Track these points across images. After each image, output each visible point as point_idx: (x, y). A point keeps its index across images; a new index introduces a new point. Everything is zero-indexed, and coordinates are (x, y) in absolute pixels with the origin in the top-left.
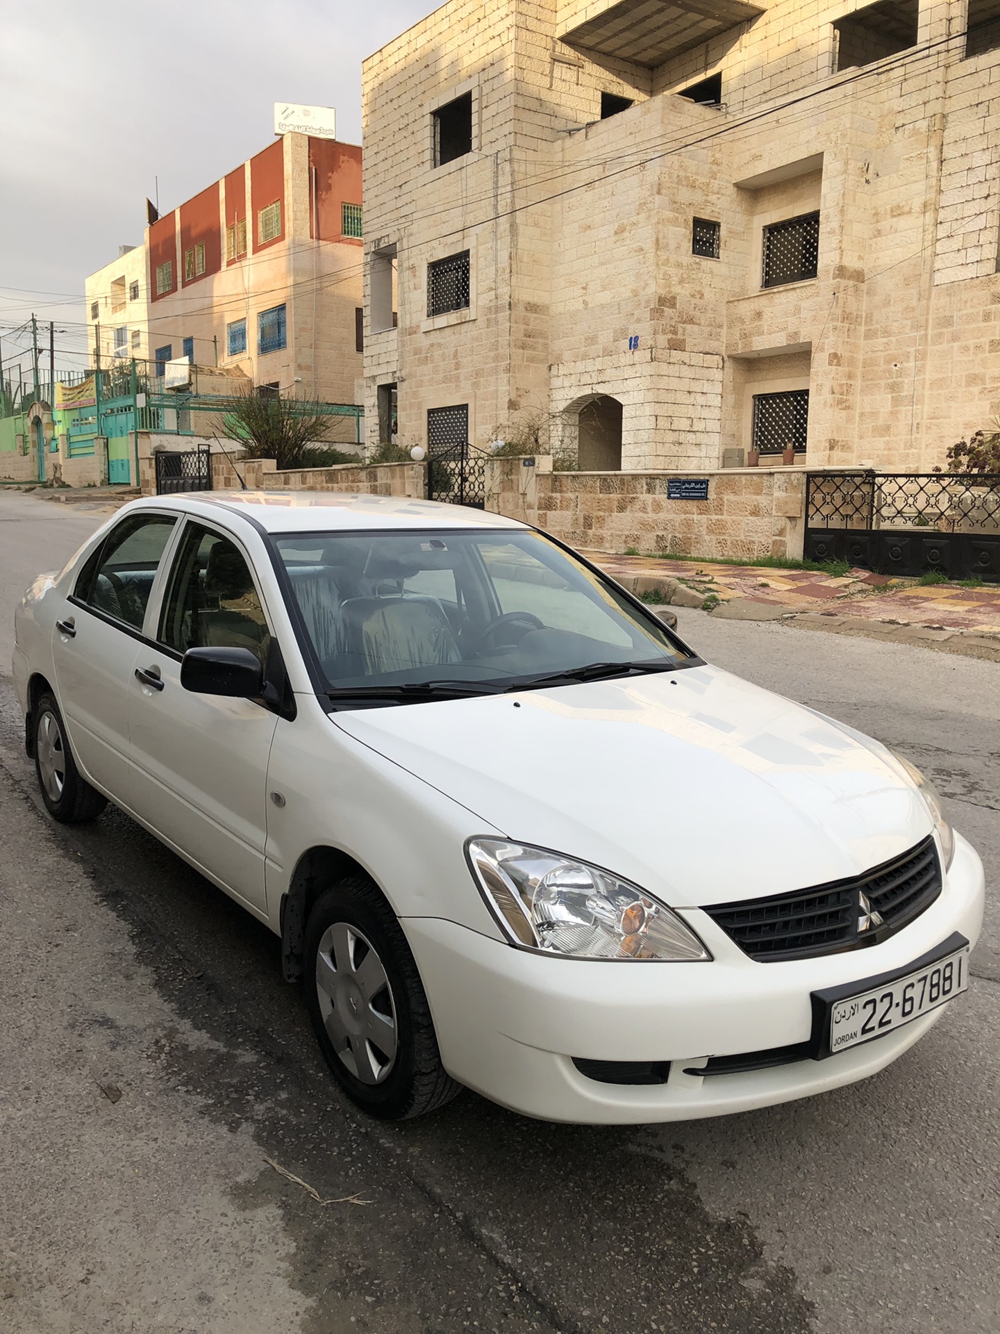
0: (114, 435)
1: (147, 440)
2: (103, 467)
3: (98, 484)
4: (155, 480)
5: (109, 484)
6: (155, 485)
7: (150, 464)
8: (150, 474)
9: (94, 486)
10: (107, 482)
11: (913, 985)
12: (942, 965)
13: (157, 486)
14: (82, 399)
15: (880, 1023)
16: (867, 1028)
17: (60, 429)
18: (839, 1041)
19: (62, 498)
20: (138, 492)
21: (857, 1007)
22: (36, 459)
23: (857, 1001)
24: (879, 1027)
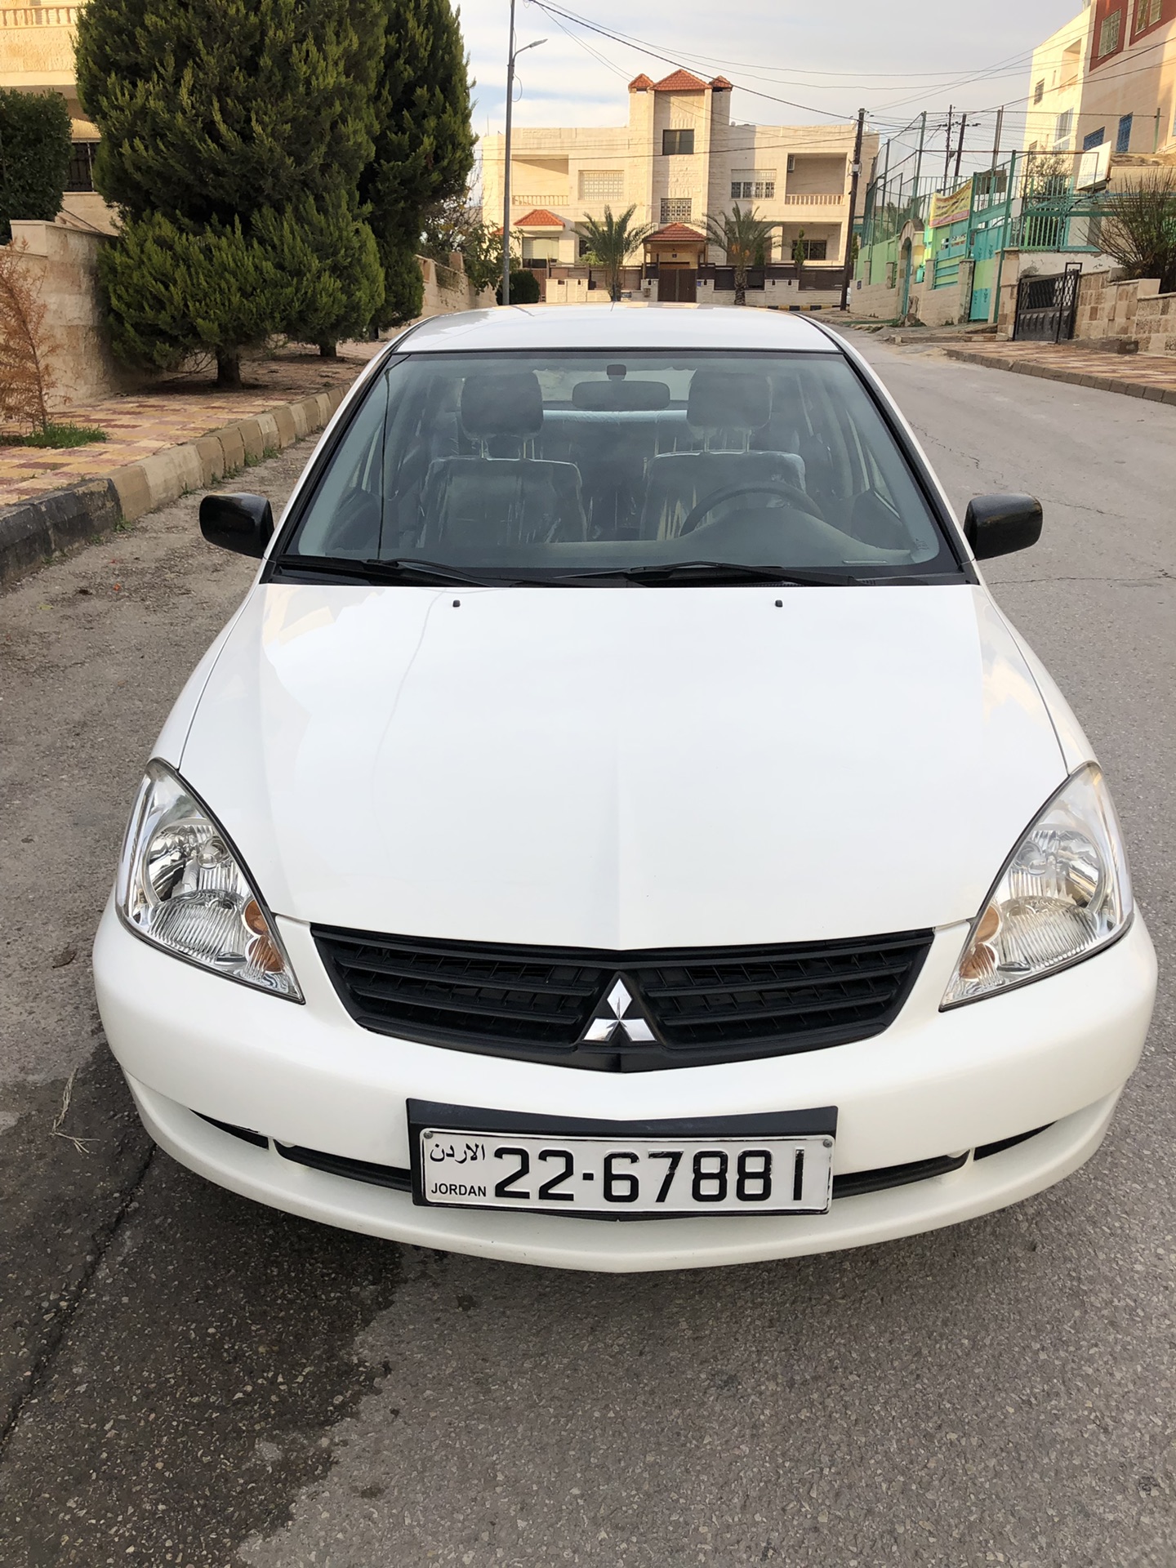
0: (982, 255)
1: (1014, 262)
2: (965, 300)
3: (956, 321)
4: (1013, 315)
5: (969, 321)
6: (1012, 321)
7: (1012, 294)
8: (1009, 306)
9: (952, 324)
10: (967, 318)
11: (634, 1158)
12: (733, 1149)
13: (1015, 322)
14: (955, 212)
15: (544, 1193)
16: (508, 1189)
17: (928, 254)
18: (443, 1189)
19: (898, 339)
20: (994, 330)
21: (480, 1148)
22: (901, 292)
23: (480, 1141)
24: (540, 1198)
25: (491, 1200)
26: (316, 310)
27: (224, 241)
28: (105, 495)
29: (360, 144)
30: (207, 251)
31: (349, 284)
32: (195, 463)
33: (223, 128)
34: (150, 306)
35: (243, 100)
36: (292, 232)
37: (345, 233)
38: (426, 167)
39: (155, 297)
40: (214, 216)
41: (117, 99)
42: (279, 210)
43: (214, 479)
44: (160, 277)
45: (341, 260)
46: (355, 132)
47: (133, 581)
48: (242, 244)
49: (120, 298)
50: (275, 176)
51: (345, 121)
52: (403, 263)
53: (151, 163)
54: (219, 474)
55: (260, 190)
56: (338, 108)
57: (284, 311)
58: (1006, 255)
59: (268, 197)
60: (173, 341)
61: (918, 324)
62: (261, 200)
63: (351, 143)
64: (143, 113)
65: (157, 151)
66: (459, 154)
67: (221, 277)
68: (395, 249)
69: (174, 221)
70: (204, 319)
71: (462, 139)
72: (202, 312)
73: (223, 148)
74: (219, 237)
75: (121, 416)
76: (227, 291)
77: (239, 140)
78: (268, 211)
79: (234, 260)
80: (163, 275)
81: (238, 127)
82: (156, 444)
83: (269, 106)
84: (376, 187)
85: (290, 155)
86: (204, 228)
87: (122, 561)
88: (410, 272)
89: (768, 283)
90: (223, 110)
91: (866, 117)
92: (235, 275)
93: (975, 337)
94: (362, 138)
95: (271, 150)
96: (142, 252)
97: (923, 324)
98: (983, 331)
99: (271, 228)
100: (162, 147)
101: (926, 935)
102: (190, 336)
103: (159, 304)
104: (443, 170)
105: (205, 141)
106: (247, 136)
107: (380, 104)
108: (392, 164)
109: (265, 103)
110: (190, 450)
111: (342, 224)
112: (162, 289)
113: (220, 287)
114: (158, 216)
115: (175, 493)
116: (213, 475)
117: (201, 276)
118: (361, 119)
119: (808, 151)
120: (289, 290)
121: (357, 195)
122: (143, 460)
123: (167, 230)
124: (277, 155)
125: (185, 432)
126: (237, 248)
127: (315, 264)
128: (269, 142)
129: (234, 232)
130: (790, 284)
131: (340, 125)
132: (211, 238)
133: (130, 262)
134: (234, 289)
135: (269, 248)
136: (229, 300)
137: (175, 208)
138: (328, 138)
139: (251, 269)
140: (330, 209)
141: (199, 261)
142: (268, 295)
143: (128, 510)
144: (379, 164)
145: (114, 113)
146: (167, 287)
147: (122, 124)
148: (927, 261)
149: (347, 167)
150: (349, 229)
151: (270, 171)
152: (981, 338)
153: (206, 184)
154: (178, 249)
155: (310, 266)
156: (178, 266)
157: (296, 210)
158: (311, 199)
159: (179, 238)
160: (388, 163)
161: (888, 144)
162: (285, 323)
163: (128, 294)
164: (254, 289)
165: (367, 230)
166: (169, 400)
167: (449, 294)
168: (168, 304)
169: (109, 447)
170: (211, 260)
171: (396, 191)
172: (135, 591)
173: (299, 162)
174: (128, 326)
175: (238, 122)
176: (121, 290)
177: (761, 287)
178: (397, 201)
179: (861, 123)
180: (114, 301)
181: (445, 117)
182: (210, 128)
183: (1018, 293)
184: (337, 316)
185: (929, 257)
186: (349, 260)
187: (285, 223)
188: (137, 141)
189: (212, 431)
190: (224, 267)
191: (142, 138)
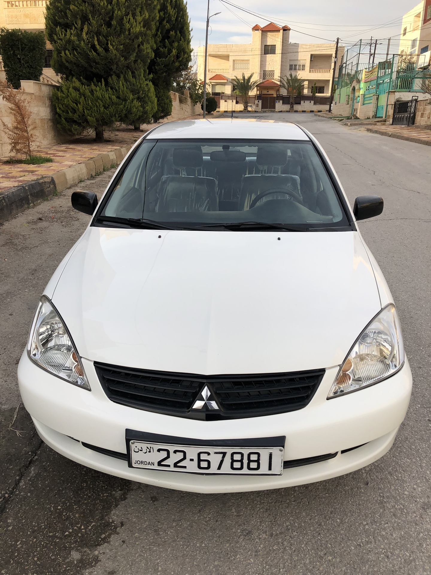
0: (381, 93)
1: (393, 95)
2: (375, 109)
3: (371, 118)
4: (392, 115)
5: (376, 117)
7: (392, 108)
8: (391, 112)
11: (209, 454)
12: (246, 451)
13: (393, 118)
14: (372, 76)
15: (176, 465)
16: (162, 463)
17: (362, 92)
18: (139, 462)
19: (349, 124)
20: (385, 121)
21: (152, 449)
22: (351, 106)
23: (152, 446)
24: (174, 467)
25: (156, 467)
26: (131, 113)
27: (98, 88)
28: (50, 183)
29: (148, 53)
30: (92, 92)
31: (144, 104)
32: (84, 170)
33: (98, 47)
34: (71, 112)
35: (106, 37)
36: (123, 85)
37: (142, 86)
38: (173, 61)
39: (73, 109)
40: (95, 79)
41: (60, 36)
42: (119, 77)
43: (92, 176)
44: (74, 101)
45: (141, 95)
46: (147, 48)
47: (59, 215)
48: (105, 89)
49: (60, 108)
50: (117, 64)
51: (143, 44)
52: (165, 96)
53: (72, 59)
54: (94, 174)
55: (111, 69)
56: (140, 40)
57: (119, 114)
58: (390, 93)
59: (114, 72)
60: (79, 124)
61: (357, 118)
62: (112, 73)
63: (145, 52)
64: (69, 41)
65: (74, 55)
66: (186, 55)
67: (97, 101)
68: (162, 91)
69: (80, 80)
70: (90, 116)
71: (187, 50)
72: (90, 114)
73: (98, 54)
74: (96, 87)
75: (59, 152)
76: (99, 106)
77: (104, 51)
78: (114, 77)
79: (101, 95)
80: (76, 100)
81: (103, 47)
82: (71, 163)
83: (115, 39)
84: (155, 68)
85: (122, 56)
86: (91, 83)
87: (55, 207)
88: (167, 99)
89: (302, 102)
90: (98, 40)
91: (340, 41)
92: (102, 101)
93: (378, 124)
94: (149, 50)
95: (115, 55)
96: (68, 92)
97: (359, 118)
98: (381, 121)
99: (115, 83)
100: (76, 54)
101: (323, 371)
102: (85, 123)
103: (74, 111)
104: (180, 62)
105: (91, 52)
106: (107, 50)
107: (157, 37)
108: (161, 59)
109: (113, 37)
110: (83, 165)
111: (141, 82)
112: (75, 105)
113: (96, 105)
114: (74, 79)
115: (77, 181)
116: (91, 175)
117: (90, 101)
118: (149, 43)
119: (318, 53)
120: (121, 106)
121: (147, 71)
122: (65, 170)
123: (77, 84)
124: (118, 57)
125: (82, 159)
126: (103, 91)
127: (131, 97)
128: (115, 52)
129: (102, 85)
130: (310, 102)
131: (141, 46)
132: (93, 87)
133: (64, 95)
134: (101, 106)
135: (115, 91)
136: (100, 110)
137: (80, 76)
138: (136, 51)
139: (108, 99)
140: (137, 76)
141: (89, 96)
142: (114, 108)
143: (59, 188)
144: (157, 60)
145: (59, 41)
146: (77, 105)
147: (61, 45)
148: (361, 95)
149: (144, 61)
150: (144, 84)
151: (115, 62)
152: (380, 124)
153: (92, 67)
154: (81, 91)
155: (129, 97)
156: (81, 97)
157: (125, 77)
158: (130, 73)
159: (82, 87)
160: (160, 59)
161: (347, 51)
162: (120, 118)
163: (63, 107)
164: (109, 106)
165: (151, 84)
166: (77, 146)
167: (184, 106)
168: (77, 111)
169: (53, 164)
170: (93, 95)
171: (162, 70)
172: (59, 219)
173: (126, 59)
174: (63, 119)
175: (104, 45)
176: (61, 106)
177: (300, 103)
178: (162, 73)
179: (337, 43)
180: (58, 110)
181: (181, 42)
182: (93, 47)
183: (394, 107)
184: (139, 116)
185: (362, 93)
186: (144, 95)
187: (120, 82)
188: (67, 51)
189: (92, 158)
190: (98, 98)
191: (69, 50)
